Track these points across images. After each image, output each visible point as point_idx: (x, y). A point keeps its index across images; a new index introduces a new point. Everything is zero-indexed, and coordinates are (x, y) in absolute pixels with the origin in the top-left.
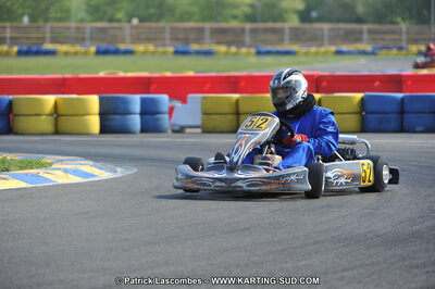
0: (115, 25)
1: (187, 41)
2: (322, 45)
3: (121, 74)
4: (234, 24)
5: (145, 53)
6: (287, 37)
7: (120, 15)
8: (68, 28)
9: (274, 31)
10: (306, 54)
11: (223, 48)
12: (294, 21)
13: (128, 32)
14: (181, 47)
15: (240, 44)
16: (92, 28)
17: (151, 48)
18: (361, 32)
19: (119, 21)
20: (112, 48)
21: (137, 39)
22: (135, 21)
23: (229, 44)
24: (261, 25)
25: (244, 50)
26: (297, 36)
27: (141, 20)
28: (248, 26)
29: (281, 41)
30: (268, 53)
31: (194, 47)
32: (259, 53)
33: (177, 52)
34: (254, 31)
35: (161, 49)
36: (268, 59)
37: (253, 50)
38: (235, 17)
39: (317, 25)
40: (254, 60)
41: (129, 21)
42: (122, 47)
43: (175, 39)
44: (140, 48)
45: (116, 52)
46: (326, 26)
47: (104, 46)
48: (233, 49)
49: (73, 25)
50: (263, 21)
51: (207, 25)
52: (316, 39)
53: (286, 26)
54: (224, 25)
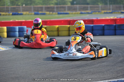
0: (18, 6)
1: (38, 11)
2: (76, 11)
3: (17, 20)
4: (52, 5)
5: (26, 14)
6: (66, 9)
7: (19, 4)
8: (4, 8)
9: (63, 7)
10: (72, 14)
11: (48, 13)
12: (69, 5)
13: (21, 9)
14: (36, 12)
15: (53, 11)
16: (11, 8)
17: (28, 13)
18: (88, 7)
19: (19, 5)
20: (17, 13)
21: (24, 11)
22: (24, 5)
23: (50, 11)
24: (59, 6)
25: (54, 13)
26: (70, 9)
27: (26, 5)
28: (56, 6)
29: (65, 10)
30: (61, 14)
31: (40, 12)
32: (58, 14)
33: (35, 14)
34: (57, 8)
35: (30, 13)
36: (61, 16)
37: (57, 13)
38: (52, 4)
39: (75, 6)
40: (57, 16)
41: (22, 5)
42: (20, 13)
43: (34, 10)
44: (24, 13)
45: (18, 14)
46: (78, 6)
47: (14, 13)
48: (51, 13)
49: (5, 7)
50: (60, 5)
51: (44, 6)
52: (75, 9)
53: (66, 6)
54: (49, 6)
